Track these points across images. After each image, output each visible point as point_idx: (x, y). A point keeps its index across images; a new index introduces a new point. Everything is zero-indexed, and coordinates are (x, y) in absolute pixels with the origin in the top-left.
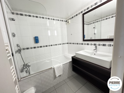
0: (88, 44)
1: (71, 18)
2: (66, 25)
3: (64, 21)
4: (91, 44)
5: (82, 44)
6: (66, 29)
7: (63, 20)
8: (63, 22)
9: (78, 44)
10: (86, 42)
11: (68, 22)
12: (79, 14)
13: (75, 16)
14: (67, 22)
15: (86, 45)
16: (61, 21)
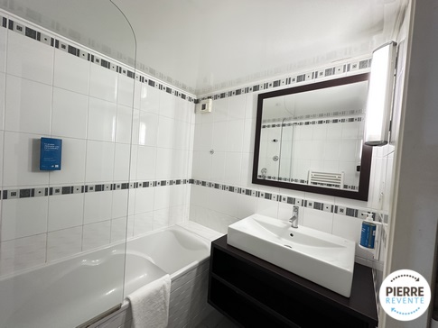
0: (268, 196)
1: (216, 97)
2: (194, 115)
3: (190, 99)
4: (279, 199)
5: (248, 192)
6: (193, 127)
7: (188, 94)
8: (186, 101)
9: (231, 189)
10: (264, 189)
11: (204, 107)
12: (247, 90)
13: (231, 94)
14: (200, 105)
15: (262, 199)
16: (180, 97)
